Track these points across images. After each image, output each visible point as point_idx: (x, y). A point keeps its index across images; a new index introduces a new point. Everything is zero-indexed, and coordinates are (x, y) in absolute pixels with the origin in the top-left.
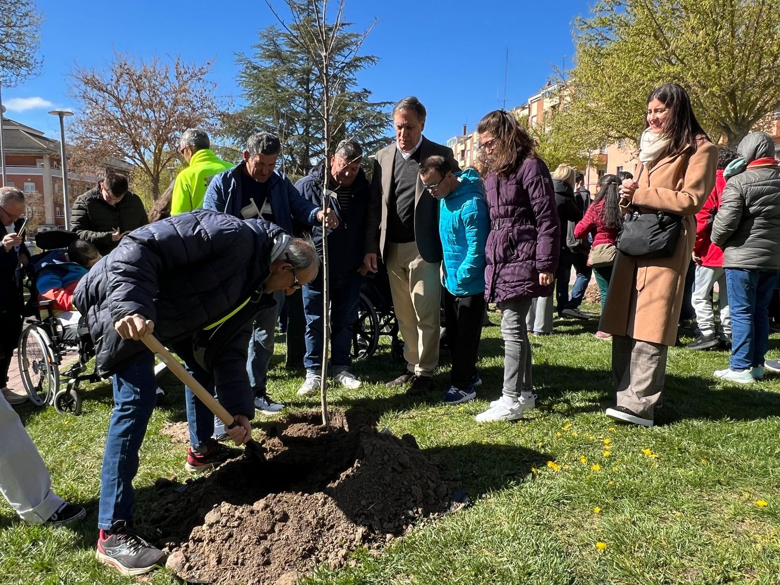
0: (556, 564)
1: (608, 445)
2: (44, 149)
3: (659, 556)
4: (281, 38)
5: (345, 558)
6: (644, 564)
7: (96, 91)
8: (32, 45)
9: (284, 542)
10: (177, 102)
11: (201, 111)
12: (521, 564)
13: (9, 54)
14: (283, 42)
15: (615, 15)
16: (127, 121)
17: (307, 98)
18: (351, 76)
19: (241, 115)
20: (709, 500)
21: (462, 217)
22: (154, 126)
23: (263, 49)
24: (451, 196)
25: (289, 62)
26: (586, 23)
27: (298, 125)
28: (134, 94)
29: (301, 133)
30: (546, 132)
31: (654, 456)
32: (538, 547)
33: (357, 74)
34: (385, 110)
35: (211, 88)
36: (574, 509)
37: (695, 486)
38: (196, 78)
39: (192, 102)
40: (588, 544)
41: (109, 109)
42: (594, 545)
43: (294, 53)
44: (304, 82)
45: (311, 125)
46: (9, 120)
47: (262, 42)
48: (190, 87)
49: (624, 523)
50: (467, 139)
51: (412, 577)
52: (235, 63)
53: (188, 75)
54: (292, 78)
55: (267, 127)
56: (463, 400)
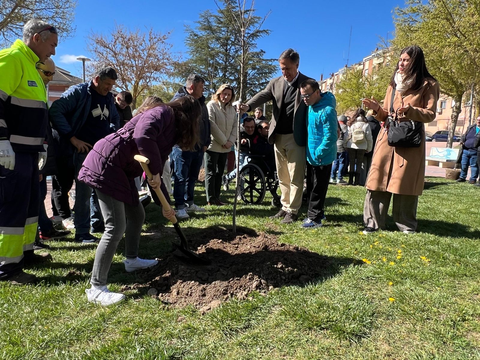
0: (365, 306)
1: (400, 253)
2: (70, 82)
3: (425, 306)
4: (212, 18)
5: (246, 295)
6: (415, 309)
7: (102, 48)
8: (70, 19)
11: (162, 61)
12: (345, 305)
13: (57, 24)
14: (213, 20)
15: (422, 6)
16: (119, 66)
17: (226, 55)
19: (186, 64)
21: (321, 119)
22: (135, 69)
23: (201, 24)
24: (316, 106)
25: (216, 32)
26: (402, 11)
27: (219, 71)
28: (125, 50)
29: (221, 76)
30: (374, 79)
31: (427, 260)
32: (355, 297)
33: (255, 41)
34: (274, 64)
35: (169, 48)
36: (377, 282)
37: (451, 276)
38: (161, 41)
39: (157, 55)
40: (384, 299)
41: (109, 59)
42: (387, 299)
43: (219, 27)
44: (225, 45)
45: (227, 71)
47: (201, 20)
48: (157, 47)
49: (406, 290)
50: (323, 83)
51: (283, 307)
52: (184, 31)
53: (156, 39)
54: (217, 42)
55: (201, 72)
56: (315, 227)
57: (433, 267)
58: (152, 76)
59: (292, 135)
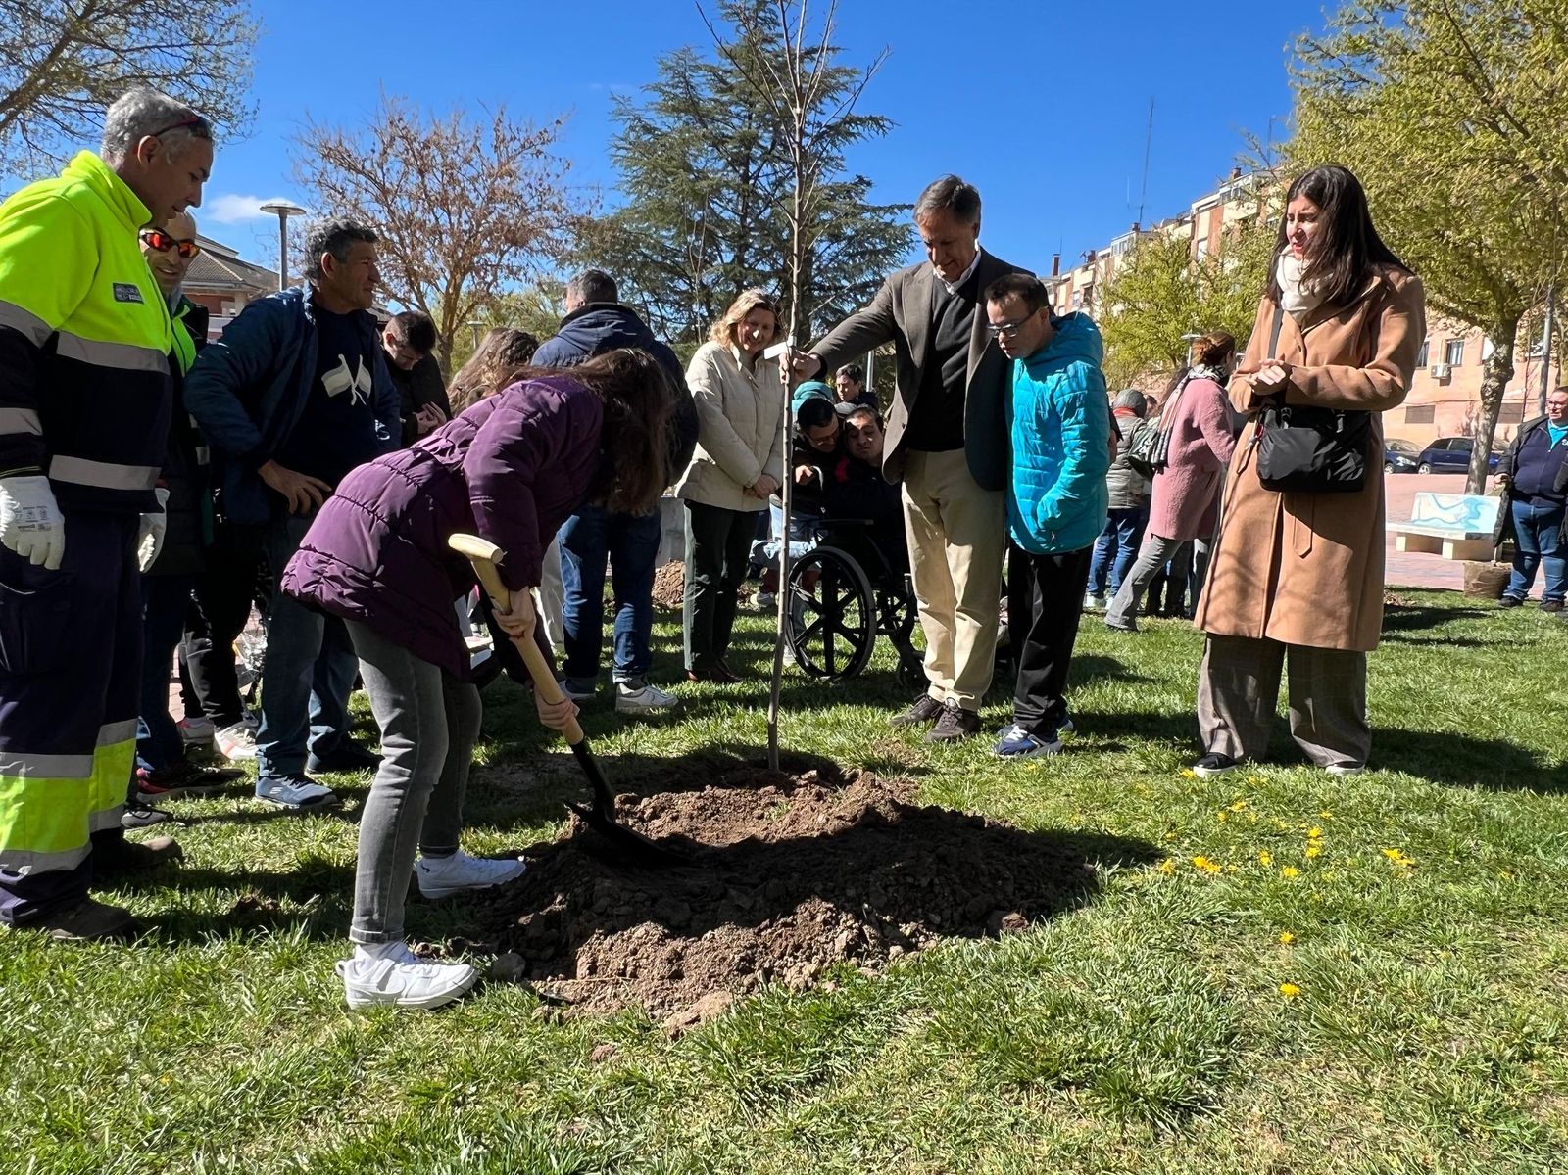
0: (1202, 1009)
1: (1316, 838)
2: (237, 283)
3: (1398, 1010)
4: (701, 73)
5: (815, 976)
6: (1368, 1020)
7: (343, 172)
8: (238, 80)
9: (706, 944)
10: (494, 195)
11: (538, 214)
12: (1137, 1006)
13: (196, 96)
14: (703, 80)
15: (1382, 31)
16: (398, 231)
17: (744, 194)
18: (834, 152)
19: (614, 224)
20: (1508, 938)
21: (1055, 401)
22: (447, 240)
23: (664, 92)
24: (1037, 359)
25: (713, 120)
26: (1318, 48)
27: (723, 247)
28: (414, 177)
29: (728, 261)
30: (1227, 272)
31: (1406, 861)
32: (1170, 982)
33: (844, 150)
34: (900, 219)
35: (560, 171)
36: (1241, 934)
37: (1483, 913)
38: (532, 150)
39: (522, 196)
40: (1264, 987)
41: (365, 207)
42: (1276, 990)
43: (723, 104)
44: (741, 161)
45: (748, 245)
47: (663, 79)
48: (519, 168)
49: (1336, 958)
50: (1061, 283)
51: (936, 1013)
52: (610, 117)
53: (517, 145)
54: (716, 153)
55: (664, 248)
56: (1036, 753)
57: (1425, 883)
58: (504, 262)
59: (960, 453)
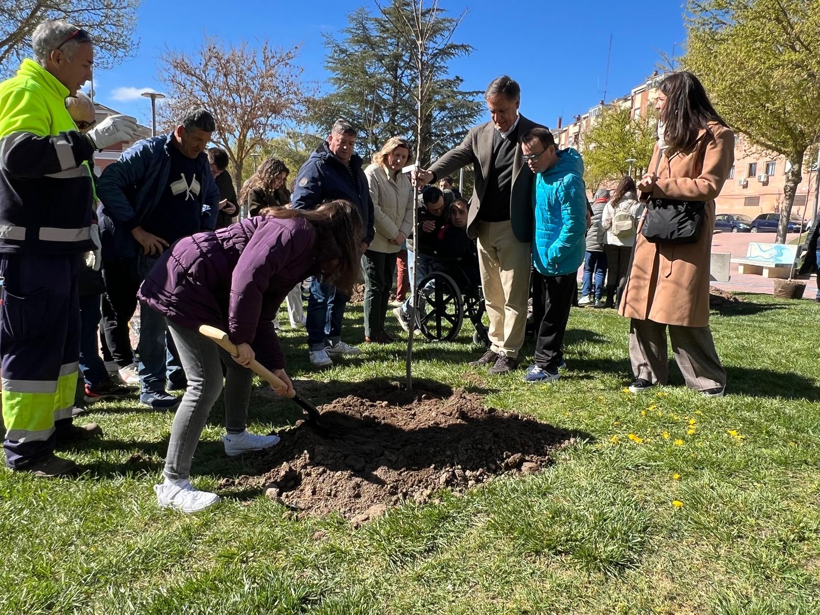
0: (631, 514)
1: (693, 425)
3: (734, 515)
4: (371, 22)
5: (429, 496)
6: (718, 520)
7: (184, 75)
8: (129, 27)
10: (264, 87)
11: (286, 97)
12: (597, 512)
13: (107, 36)
14: (373, 26)
17: (394, 86)
18: (442, 64)
19: (326, 102)
20: (793, 477)
21: (558, 195)
22: (239, 111)
23: (352, 33)
24: (547, 173)
25: (379, 47)
26: (699, 6)
27: (384, 114)
28: (222, 78)
29: (386, 121)
30: (650, 126)
31: (740, 437)
32: (615, 500)
33: (448, 62)
34: (476, 99)
35: (297, 73)
36: (652, 474)
37: (780, 464)
38: (283, 62)
39: (278, 87)
40: (664, 502)
41: (197, 94)
42: (670, 503)
43: (383, 38)
44: (393, 69)
45: (398, 113)
46: (98, 105)
47: (351, 26)
48: (276, 72)
49: (702, 487)
50: (562, 133)
51: (492, 516)
52: (323, 45)
53: (275, 60)
54: (380, 64)
55: (353, 115)
56: (546, 380)
57: (750, 448)
58: (269, 122)
59: (508, 223)
